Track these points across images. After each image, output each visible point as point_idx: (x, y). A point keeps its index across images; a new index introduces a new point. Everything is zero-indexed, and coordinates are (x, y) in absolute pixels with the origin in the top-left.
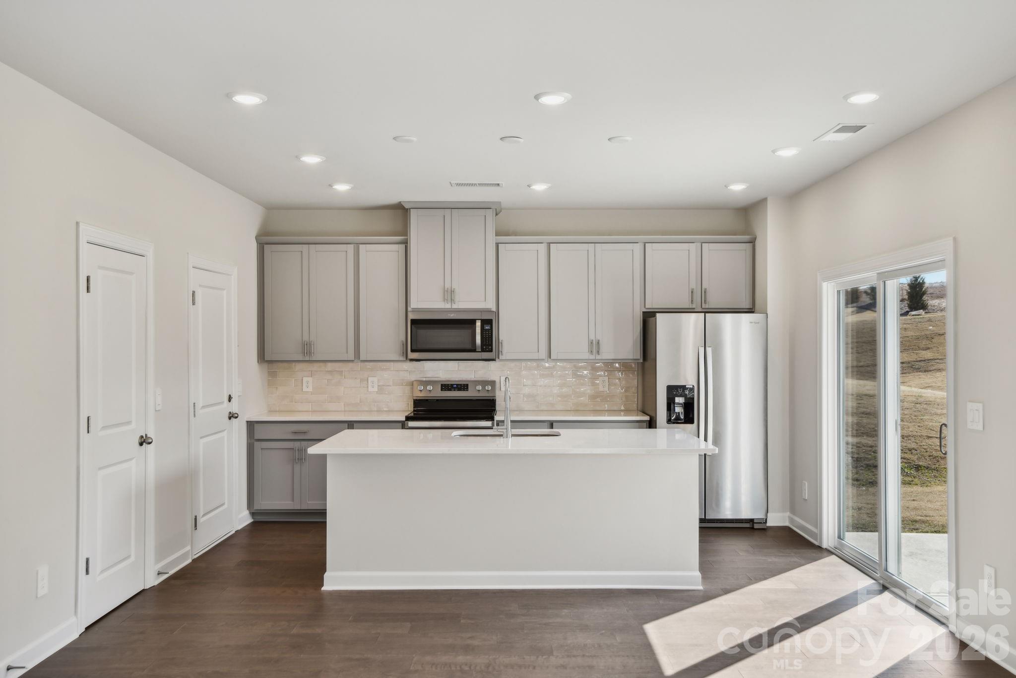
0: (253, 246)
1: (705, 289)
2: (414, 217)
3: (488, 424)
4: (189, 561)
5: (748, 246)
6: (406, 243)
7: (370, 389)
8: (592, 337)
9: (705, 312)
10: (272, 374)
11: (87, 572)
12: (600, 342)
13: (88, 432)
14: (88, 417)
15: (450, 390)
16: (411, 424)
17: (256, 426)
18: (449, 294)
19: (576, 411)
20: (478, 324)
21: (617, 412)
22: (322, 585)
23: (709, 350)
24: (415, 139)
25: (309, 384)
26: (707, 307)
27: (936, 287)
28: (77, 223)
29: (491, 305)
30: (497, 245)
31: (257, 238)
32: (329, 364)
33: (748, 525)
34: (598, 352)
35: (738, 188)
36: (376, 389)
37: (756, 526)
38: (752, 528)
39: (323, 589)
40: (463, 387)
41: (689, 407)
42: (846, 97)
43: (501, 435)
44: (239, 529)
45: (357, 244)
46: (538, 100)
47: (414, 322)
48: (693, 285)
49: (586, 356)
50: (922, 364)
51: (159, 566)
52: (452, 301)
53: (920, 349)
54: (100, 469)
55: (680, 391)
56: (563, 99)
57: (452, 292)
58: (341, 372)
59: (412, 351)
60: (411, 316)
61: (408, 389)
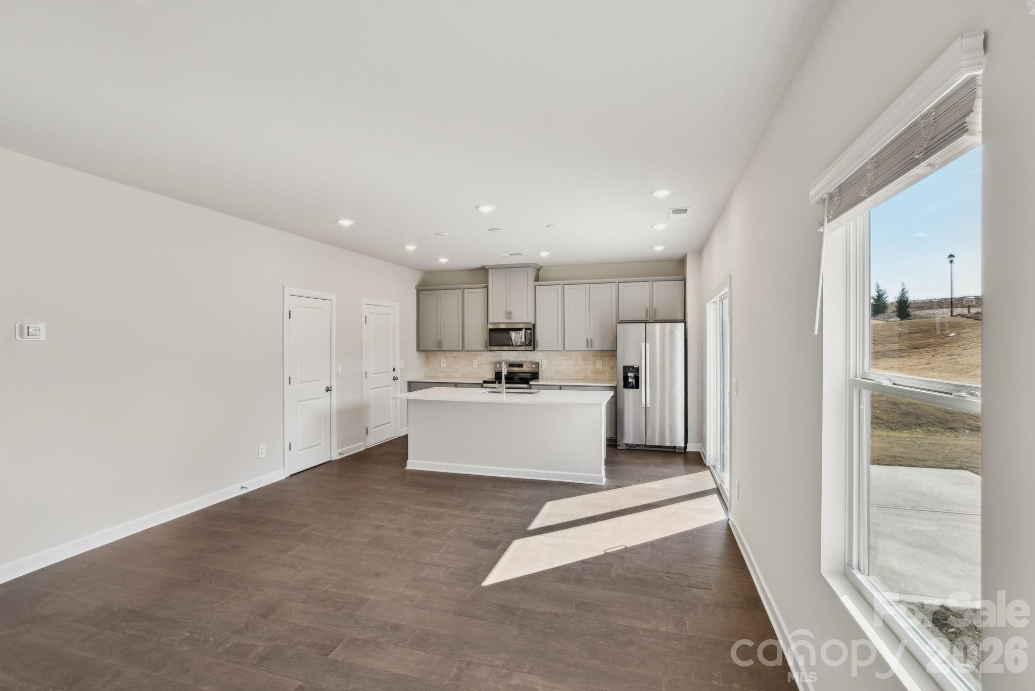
0: (415, 291)
1: (655, 309)
2: (490, 272)
3: (526, 386)
4: (363, 449)
5: (681, 283)
6: (487, 287)
7: (474, 366)
8: (588, 338)
9: (646, 323)
10: (427, 358)
11: (290, 449)
12: (593, 340)
13: (290, 384)
14: (290, 377)
15: (513, 367)
16: (485, 385)
17: (412, 384)
18: (509, 314)
19: (584, 380)
20: (524, 330)
21: (602, 381)
22: (406, 466)
23: (648, 345)
24: (447, 234)
25: (444, 363)
26: (656, 319)
27: (927, 303)
28: (284, 287)
29: (531, 320)
30: (535, 286)
31: (416, 288)
32: (454, 353)
33: (673, 450)
34: (591, 346)
35: (659, 248)
36: (477, 366)
37: (677, 451)
38: (675, 452)
39: (406, 468)
40: (521, 366)
41: (637, 378)
42: (651, 193)
43: (500, 392)
44: (401, 436)
45: (463, 290)
46: (478, 208)
47: (491, 330)
48: (648, 307)
49: (585, 348)
50: (891, 353)
51: (340, 451)
52: (510, 318)
53: (890, 343)
54: (299, 401)
55: (631, 369)
56: (491, 209)
57: (510, 313)
58: (460, 357)
59: (490, 345)
60: (490, 326)
61: (493, 366)
